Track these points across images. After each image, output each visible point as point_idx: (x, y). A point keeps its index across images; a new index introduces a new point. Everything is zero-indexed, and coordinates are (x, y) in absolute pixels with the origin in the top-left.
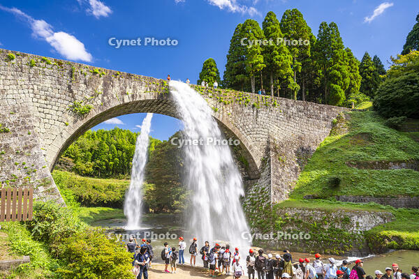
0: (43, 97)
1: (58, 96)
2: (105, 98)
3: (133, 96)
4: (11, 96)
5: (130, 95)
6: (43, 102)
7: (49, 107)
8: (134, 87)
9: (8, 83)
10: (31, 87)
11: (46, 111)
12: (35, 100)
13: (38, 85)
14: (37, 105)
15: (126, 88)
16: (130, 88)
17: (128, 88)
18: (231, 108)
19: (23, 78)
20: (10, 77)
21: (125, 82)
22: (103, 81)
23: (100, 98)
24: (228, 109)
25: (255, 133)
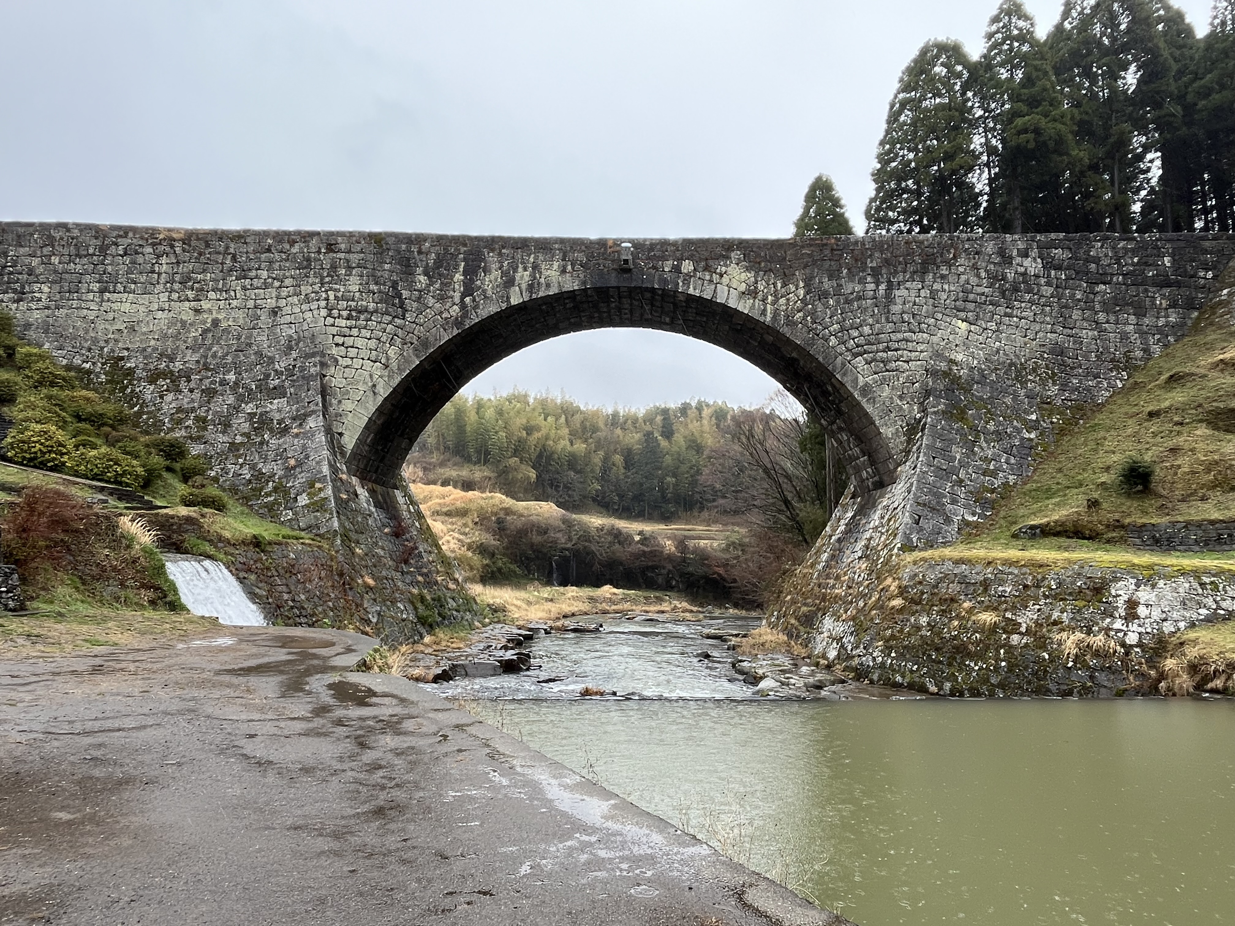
0: (345, 313)
1: (372, 306)
2: (468, 299)
3: (531, 287)
4: (288, 319)
5: (524, 286)
6: (343, 323)
7: (355, 332)
8: (535, 267)
9: (284, 292)
10: (324, 295)
11: (349, 341)
12: (330, 320)
13: (335, 290)
14: (334, 330)
15: (515, 270)
16: (525, 269)
17: (520, 269)
18: (801, 284)
19: (310, 281)
20: (288, 282)
21: (513, 258)
22: (463, 264)
23: (457, 300)
24: (792, 287)
25: (881, 347)
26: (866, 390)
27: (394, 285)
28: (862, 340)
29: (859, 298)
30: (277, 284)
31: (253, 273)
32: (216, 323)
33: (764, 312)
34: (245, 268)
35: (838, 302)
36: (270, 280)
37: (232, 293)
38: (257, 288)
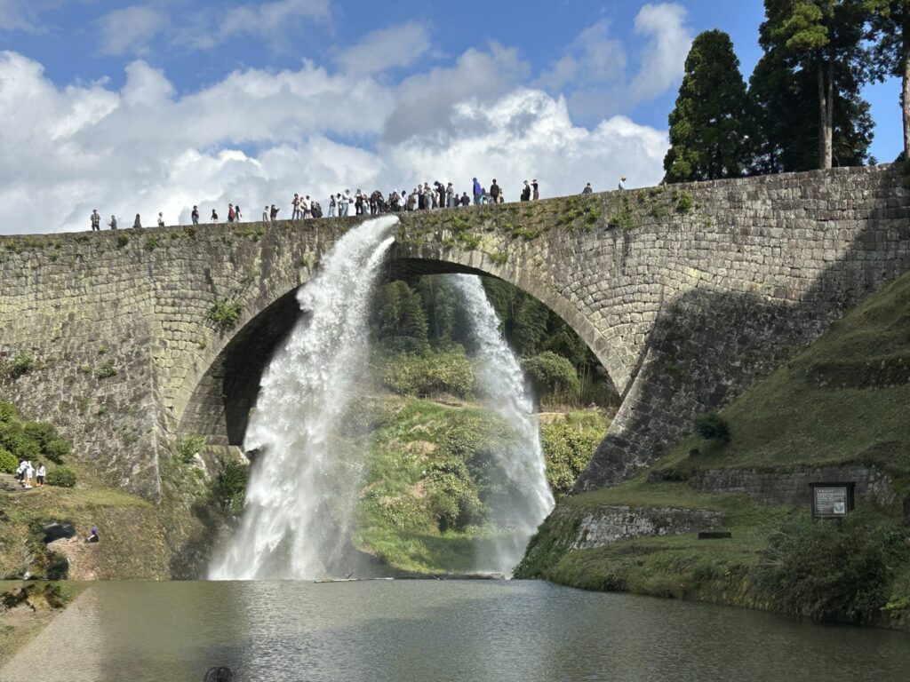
0: (170, 301)
1: (191, 293)
2: (266, 281)
3: (316, 266)
4: (126, 309)
5: (311, 266)
6: (169, 309)
7: (178, 317)
8: (319, 246)
9: (122, 285)
10: (153, 286)
11: (174, 325)
12: (159, 308)
13: (162, 281)
14: (162, 316)
15: (303, 251)
16: (311, 250)
17: (307, 250)
18: (546, 245)
19: (142, 273)
20: (124, 276)
21: (301, 239)
22: (261, 249)
23: (257, 282)
24: (538, 248)
25: (617, 300)
26: (600, 344)
27: (207, 272)
28: (598, 295)
29: (598, 254)
30: (116, 278)
31: (97, 271)
32: (72, 316)
33: (512, 274)
34: (91, 266)
35: (578, 259)
36: (111, 276)
37: (83, 290)
38: (102, 283)
